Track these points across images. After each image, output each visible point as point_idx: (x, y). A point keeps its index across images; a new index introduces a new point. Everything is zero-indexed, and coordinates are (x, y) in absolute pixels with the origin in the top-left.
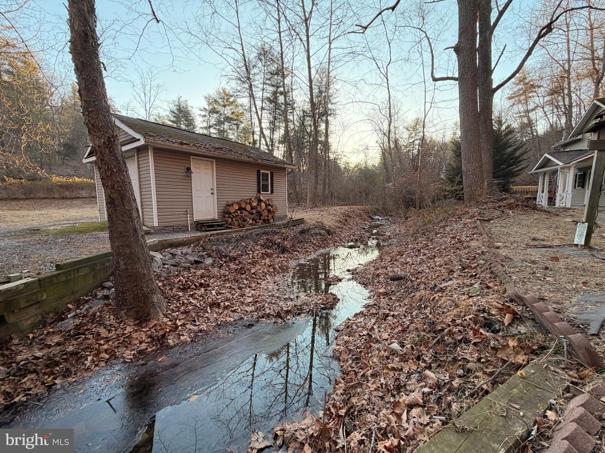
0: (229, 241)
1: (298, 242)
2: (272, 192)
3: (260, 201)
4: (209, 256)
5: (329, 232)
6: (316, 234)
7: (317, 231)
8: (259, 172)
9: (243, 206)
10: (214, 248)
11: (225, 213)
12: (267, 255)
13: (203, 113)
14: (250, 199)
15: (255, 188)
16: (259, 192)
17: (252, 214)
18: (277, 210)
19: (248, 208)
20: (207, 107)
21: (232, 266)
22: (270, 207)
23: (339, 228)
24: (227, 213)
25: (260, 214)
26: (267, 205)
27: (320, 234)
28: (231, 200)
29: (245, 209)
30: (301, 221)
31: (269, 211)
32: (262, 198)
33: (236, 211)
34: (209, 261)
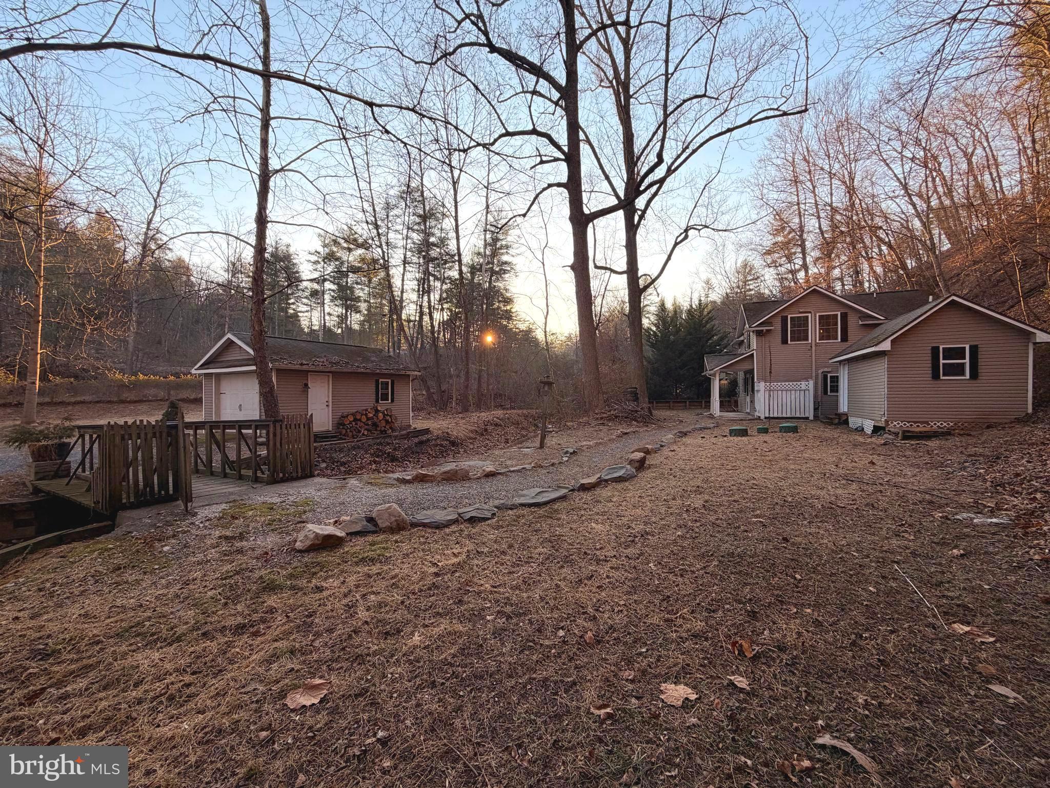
0: (341, 450)
1: (413, 453)
2: (392, 400)
3: (377, 411)
4: (324, 461)
5: (453, 443)
6: (437, 445)
7: (439, 442)
8: (377, 381)
9: (358, 417)
10: (328, 455)
11: (339, 423)
12: (375, 462)
13: (314, 258)
14: (366, 410)
15: (374, 397)
16: (377, 401)
17: (368, 425)
18: (396, 419)
19: (364, 419)
20: (321, 249)
21: (343, 469)
22: (388, 418)
23: (471, 438)
24: (341, 424)
25: (375, 425)
26: (384, 415)
27: (441, 445)
28: (346, 412)
29: (360, 420)
30: (427, 431)
31: (387, 422)
32: (379, 408)
33: (351, 423)
34: (324, 465)
